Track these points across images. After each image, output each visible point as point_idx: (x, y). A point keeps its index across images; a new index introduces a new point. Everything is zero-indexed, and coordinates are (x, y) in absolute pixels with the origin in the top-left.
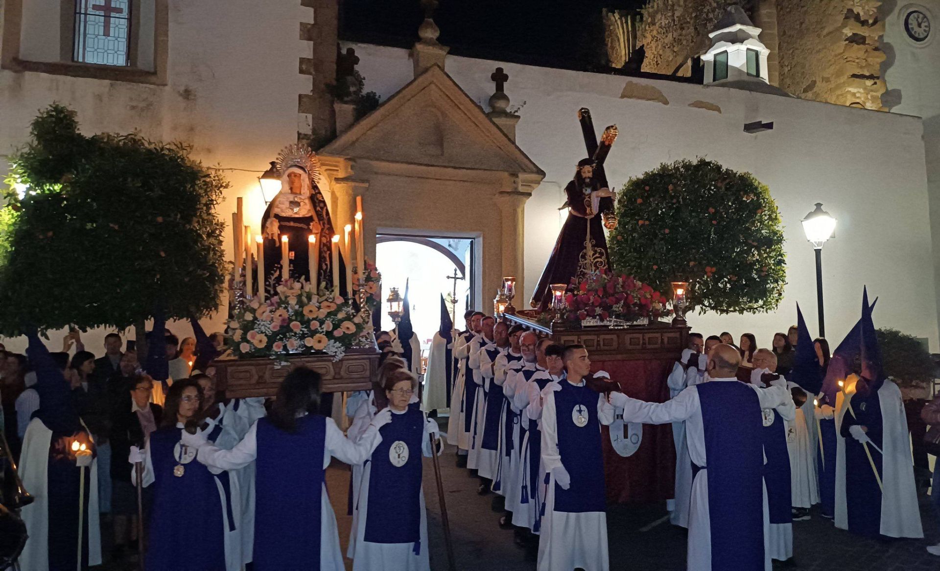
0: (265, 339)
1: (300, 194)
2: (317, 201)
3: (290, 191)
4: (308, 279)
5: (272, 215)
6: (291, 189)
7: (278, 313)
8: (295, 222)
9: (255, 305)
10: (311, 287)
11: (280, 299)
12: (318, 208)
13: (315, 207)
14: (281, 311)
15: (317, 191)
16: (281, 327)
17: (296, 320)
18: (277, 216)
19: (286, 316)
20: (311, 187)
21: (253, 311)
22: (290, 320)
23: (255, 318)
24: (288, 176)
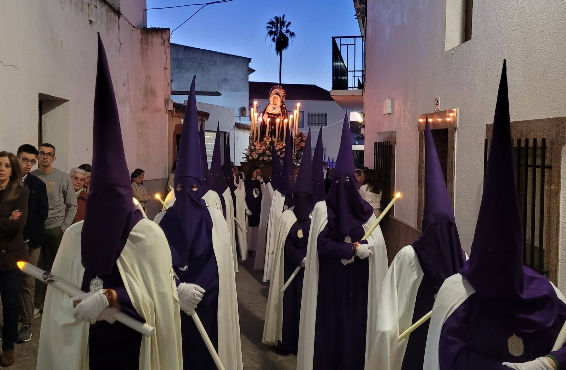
0: (257, 156)
1: (277, 105)
2: (283, 108)
3: (273, 103)
4: (275, 137)
5: (266, 112)
6: (274, 103)
7: (262, 147)
8: (274, 115)
9: (255, 144)
10: (275, 140)
11: (264, 142)
12: (283, 110)
13: (282, 110)
14: (264, 147)
15: (283, 104)
16: (263, 152)
17: (268, 150)
18: (268, 113)
19: (264, 149)
20: (281, 102)
21: (255, 146)
22: (266, 150)
23: (255, 148)
24: (273, 98)
